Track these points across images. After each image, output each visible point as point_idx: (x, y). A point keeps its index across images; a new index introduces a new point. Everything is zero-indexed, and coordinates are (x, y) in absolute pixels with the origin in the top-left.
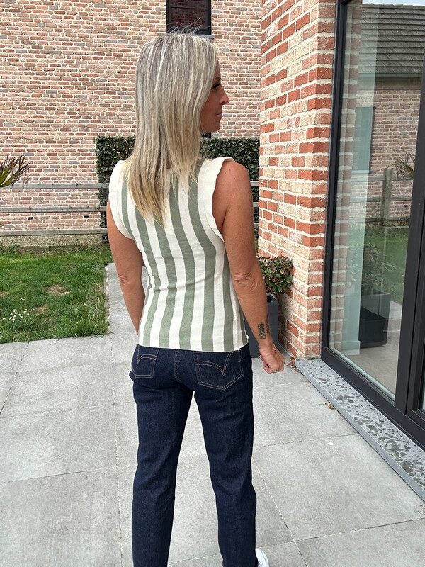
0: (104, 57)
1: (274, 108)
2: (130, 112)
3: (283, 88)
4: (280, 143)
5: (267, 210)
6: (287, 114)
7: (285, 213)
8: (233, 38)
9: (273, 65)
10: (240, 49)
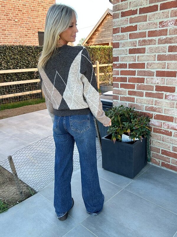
4: (147, 38)
6: (159, 18)
7: (158, 83)
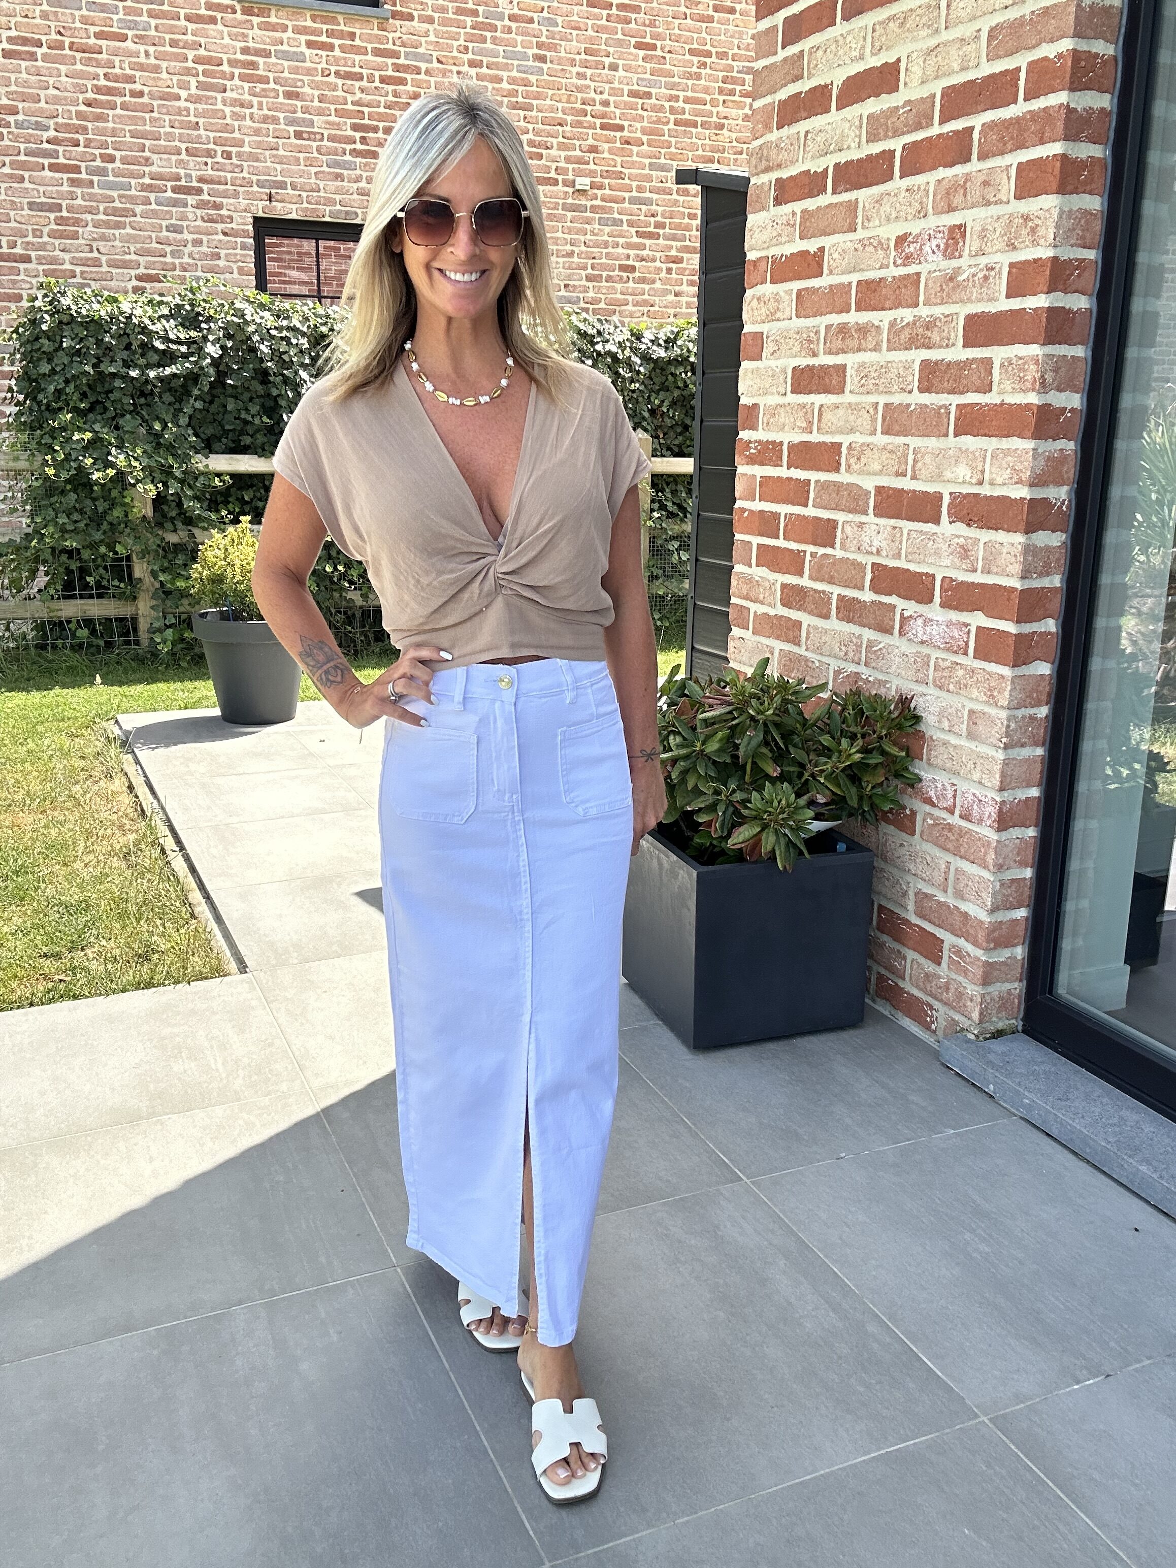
0: (39, 51)
1: (823, 200)
2: (129, 230)
3: (877, 127)
4: (853, 317)
5: (781, 543)
6: (894, 216)
7: (878, 552)
8: (445, 22)
9: (820, 53)
10: (465, 57)
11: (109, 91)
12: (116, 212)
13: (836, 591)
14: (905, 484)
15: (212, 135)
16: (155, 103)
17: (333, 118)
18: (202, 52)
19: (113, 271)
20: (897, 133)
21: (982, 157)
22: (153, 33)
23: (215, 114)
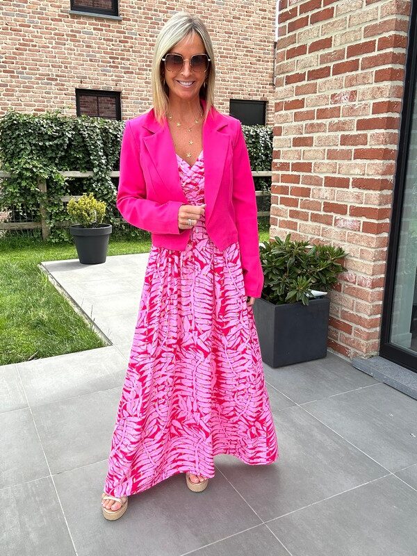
1: (304, 83)
3: (324, 59)
4: (315, 121)
5: (289, 196)
6: (330, 88)
7: (326, 198)
8: (141, 22)
9: (302, 35)
10: (148, 34)
11: (25, 45)
12: (27, 87)
13: (310, 212)
14: (336, 175)
15: (61, 60)
16: (40, 49)
17: (103, 55)
18: (57, 31)
19: (27, 108)
20: (331, 61)
21: (362, 69)
22: (39, 24)
23: (61, 53)
